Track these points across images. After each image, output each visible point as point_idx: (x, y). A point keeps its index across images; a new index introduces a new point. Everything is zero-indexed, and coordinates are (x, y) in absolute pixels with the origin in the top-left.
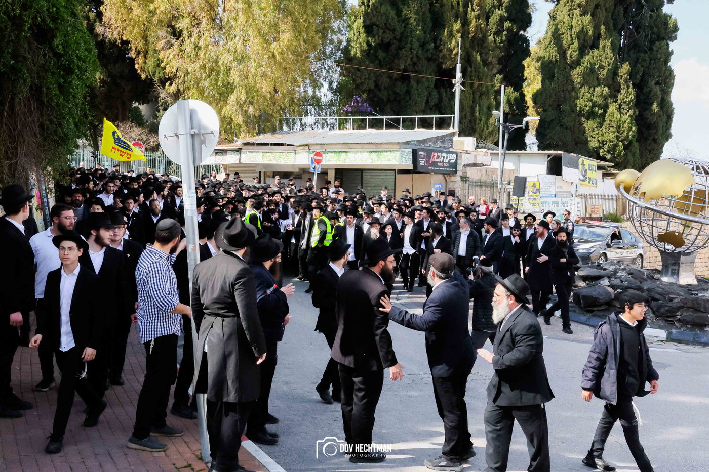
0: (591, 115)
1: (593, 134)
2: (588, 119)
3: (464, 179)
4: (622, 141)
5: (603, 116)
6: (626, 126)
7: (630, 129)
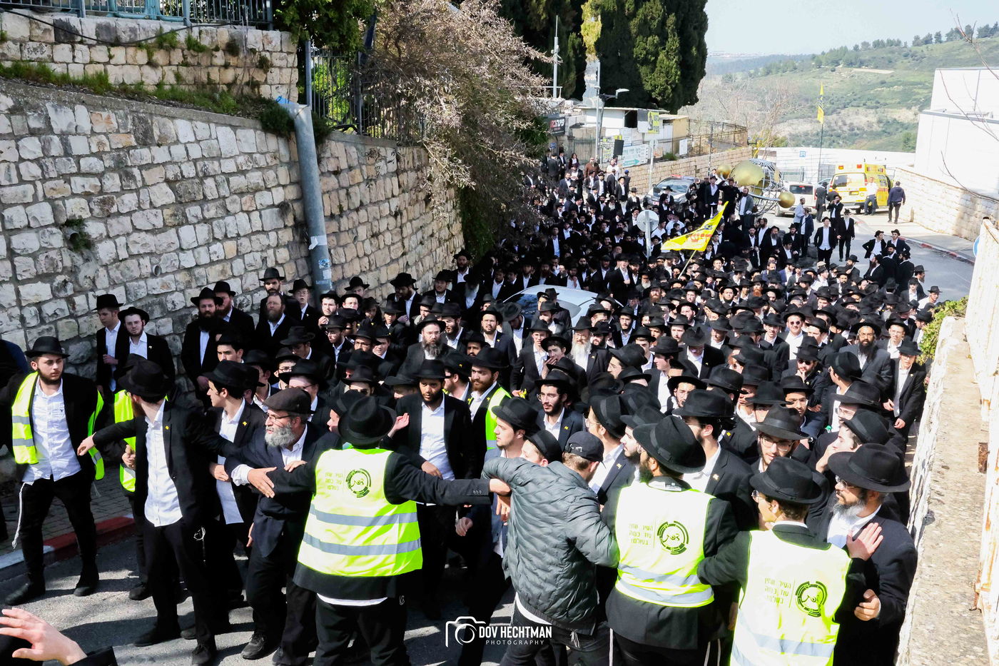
0: (645, 62)
1: (647, 79)
2: (642, 65)
3: (571, 138)
4: (670, 84)
5: (655, 62)
6: (673, 71)
7: (676, 74)
